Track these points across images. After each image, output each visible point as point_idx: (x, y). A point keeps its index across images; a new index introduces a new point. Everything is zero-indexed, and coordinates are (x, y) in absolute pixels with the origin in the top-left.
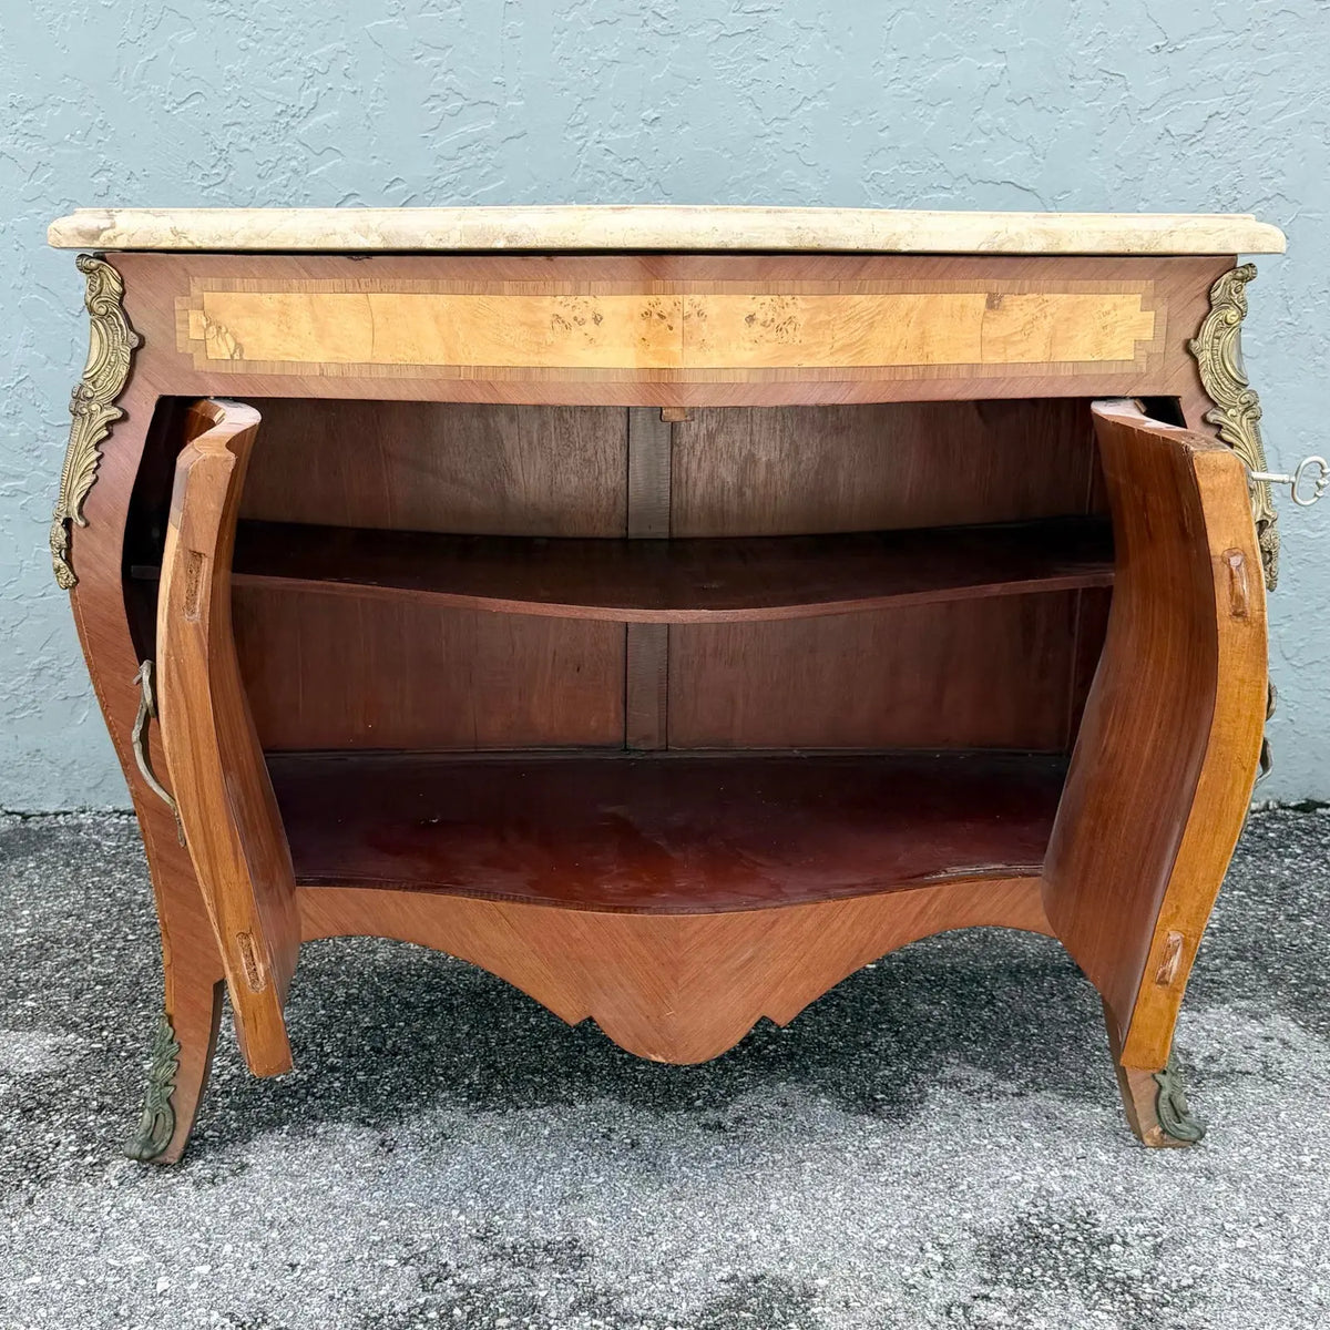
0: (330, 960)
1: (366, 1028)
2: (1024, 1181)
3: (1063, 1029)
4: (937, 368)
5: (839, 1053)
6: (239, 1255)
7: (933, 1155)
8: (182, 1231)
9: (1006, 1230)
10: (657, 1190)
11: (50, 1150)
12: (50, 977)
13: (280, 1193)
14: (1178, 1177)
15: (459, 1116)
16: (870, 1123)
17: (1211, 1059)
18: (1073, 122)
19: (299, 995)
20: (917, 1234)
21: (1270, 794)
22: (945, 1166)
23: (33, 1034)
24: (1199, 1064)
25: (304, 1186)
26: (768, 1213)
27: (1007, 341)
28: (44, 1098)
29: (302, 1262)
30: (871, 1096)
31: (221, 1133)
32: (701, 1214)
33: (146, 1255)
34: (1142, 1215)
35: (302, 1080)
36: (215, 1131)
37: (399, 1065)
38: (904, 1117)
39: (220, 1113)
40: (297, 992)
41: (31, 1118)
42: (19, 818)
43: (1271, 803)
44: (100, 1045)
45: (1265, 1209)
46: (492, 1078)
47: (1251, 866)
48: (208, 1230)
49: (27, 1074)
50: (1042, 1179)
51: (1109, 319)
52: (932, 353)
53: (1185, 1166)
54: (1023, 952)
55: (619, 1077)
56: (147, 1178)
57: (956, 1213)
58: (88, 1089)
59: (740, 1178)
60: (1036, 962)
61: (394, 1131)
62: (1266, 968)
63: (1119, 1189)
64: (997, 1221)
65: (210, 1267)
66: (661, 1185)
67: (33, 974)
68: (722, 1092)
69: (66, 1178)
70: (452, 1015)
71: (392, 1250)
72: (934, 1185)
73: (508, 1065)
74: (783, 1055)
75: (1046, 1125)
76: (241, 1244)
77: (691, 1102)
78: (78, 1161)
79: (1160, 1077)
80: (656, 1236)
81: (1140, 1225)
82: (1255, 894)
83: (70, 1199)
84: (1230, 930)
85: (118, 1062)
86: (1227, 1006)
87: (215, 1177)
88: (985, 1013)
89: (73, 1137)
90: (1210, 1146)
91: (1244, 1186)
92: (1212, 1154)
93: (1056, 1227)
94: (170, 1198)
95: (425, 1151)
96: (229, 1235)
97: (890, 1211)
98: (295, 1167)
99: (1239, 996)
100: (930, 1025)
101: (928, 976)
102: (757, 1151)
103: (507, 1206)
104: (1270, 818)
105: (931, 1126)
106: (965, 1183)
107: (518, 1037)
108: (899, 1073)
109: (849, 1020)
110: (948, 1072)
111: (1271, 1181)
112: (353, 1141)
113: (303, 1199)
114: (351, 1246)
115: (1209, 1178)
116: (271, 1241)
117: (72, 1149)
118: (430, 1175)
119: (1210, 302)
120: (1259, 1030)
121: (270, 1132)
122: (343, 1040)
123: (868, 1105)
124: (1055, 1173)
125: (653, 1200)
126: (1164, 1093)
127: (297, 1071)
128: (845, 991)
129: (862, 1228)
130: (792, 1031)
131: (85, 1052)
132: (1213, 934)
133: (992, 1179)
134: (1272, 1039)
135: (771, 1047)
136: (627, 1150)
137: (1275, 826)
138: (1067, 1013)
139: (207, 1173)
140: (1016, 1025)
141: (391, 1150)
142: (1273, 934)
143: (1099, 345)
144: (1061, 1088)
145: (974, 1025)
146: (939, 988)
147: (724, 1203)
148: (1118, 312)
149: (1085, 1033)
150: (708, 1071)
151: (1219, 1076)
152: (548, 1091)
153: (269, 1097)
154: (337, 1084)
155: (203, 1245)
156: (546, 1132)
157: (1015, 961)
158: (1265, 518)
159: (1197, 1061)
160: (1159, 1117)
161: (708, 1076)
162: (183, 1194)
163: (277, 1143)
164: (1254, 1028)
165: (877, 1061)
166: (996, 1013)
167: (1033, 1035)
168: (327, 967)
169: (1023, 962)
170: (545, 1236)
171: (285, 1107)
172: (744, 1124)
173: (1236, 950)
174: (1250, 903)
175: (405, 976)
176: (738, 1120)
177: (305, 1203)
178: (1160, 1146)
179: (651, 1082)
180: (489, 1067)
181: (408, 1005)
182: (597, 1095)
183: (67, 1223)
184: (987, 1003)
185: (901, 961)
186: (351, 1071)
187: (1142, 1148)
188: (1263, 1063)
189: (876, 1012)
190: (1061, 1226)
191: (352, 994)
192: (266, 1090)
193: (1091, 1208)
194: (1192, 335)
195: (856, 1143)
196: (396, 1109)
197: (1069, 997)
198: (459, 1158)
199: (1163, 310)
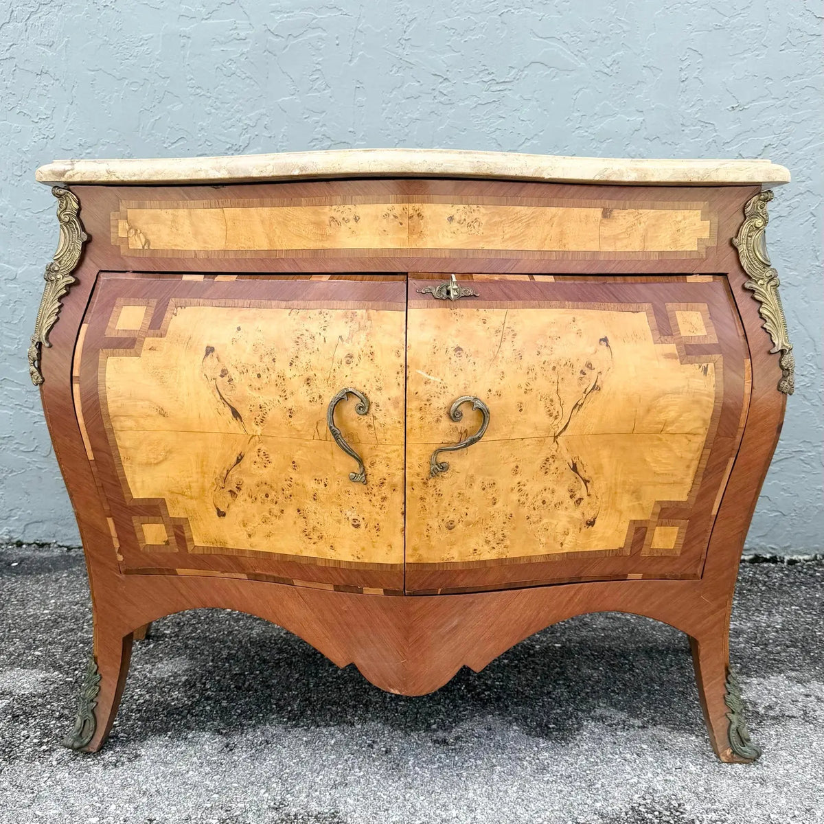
0: (224, 633)
1: (236, 674)
2: (639, 782)
3: (676, 687)
4: (571, 253)
5: (530, 698)
6: (118, 812)
7: (581, 764)
8: (87, 795)
9: (623, 815)
10: (397, 781)
11: (22, 741)
12: (54, 638)
13: (155, 774)
14: (742, 783)
15: (279, 730)
16: (543, 743)
17: (770, 708)
18: (684, 150)
19: (199, 654)
20: (563, 815)
21: (818, 550)
22: (588, 772)
23: (34, 671)
24: (761, 710)
25: (171, 770)
26: (467, 799)
27: (616, 238)
28: (28, 710)
29: (158, 819)
30: (546, 726)
31: (129, 735)
32: (422, 798)
33: (60, 810)
34: (715, 807)
35: (188, 704)
36: (125, 733)
37: (249, 698)
38: (565, 740)
39: (131, 722)
40: (199, 651)
41: (17, 721)
42: (66, 549)
43: (818, 556)
44: (71, 679)
45: (799, 806)
46: (306, 707)
47: (804, 592)
48: (104, 795)
49: (22, 695)
50: (651, 782)
51: (681, 226)
52: (568, 244)
53: (747, 776)
54: (656, 639)
55: (386, 708)
56: (76, 761)
57: (591, 802)
58: (56, 705)
59: (452, 775)
60: (663, 646)
61: (236, 739)
62: (810, 652)
63: (701, 789)
64: (618, 808)
65: (98, 819)
66: (399, 778)
67: (45, 636)
68: (450, 720)
69: (26, 758)
70: (291, 667)
71: (217, 814)
72: (579, 784)
73: (318, 699)
74: (493, 698)
75: (658, 747)
76: (121, 805)
77: (429, 725)
78: (37, 748)
79: (731, 716)
80: (390, 812)
81: (713, 814)
82: (805, 608)
83: (24, 772)
84: (788, 630)
85: (79, 690)
86: (782, 675)
87: (117, 761)
88: (627, 676)
89: (38, 733)
90: (765, 763)
91: (785, 789)
92: (765, 768)
93: (657, 813)
94: (86, 774)
95: (253, 751)
96: (116, 799)
97: (547, 800)
98: (168, 758)
99: (791, 669)
100: (590, 683)
101: (593, 652)
102: (466, 759)
103: (297, 788)
104: (817, 564)
105: (582, 746)
106: (600, 783)
107: (328, 682)
108: (565, 712)
109: (539, 678)
110: (598, 712)
111: (804, 787)
112: (209, 743)
113: (168, 778)
114: (191, 810)
115: (762, 784)
116: (141, 804)
117: (35, 741)
118: (252, 767)
119: (744, 215)
120: (802, 690)
121: (159, 736)
122: (219, 681)
123: (543, 731)
124: (660, 778)
125: (395, 787)
126: (733, 726)
127: (186, 699)
128: (540, 660)
129: (527, 811)
130: (501, 683)
131: (61, 683)
132: (777, 632)
133: (618, 781)
134: (810, 696)
135: (486, 693)
136: (382, 755)
137: (821, 569)
138: (680, 677)
139: (113, 759)
140: (646, 683)
141: (231, 750)
142: (815, 632)
143: (675, 241)
144: (670, 724)
145: (618, 683)
146: (599, 660)
147: (439, 791)
148: (687, 221)
149: (690, 690)
150: (444, 706)
151: (774, 718)
152: (339, 716)
153: (164, 714)
154: (208, 708)
155: (98, 805)
156: (333, 742)
157: (650, 645)
158: (784, 348)
159: (760, 709)
160: (731, 743)
161: (443, 709)
162: (95, 771)
163: (161, 743)
164: (798, 689)
165: (553, 703)
166: (634, 676)
167: (656, 690)
168: (221, 637)
169: (655, 646)
170: (317, 809)
171: (172, 721)
172: (461, 741)
173: (791, 641)
174: (802, 614)
175: (267, 644)
176: (457, 738)
177: (169, 781)
178: (731, 762)
179: (405, 713)
180: (306, 700)
181: (264, 661)
182: (369, 719)
183: (18, 786)
184: (629, 670)
185: (577, 643)
186: (219, 700)
187: (719, 763)
188: (804, 711)
189: (557, 673)
190: (660, 813)
191: (232, 654)
192: (163, 710)
193: (682, 802)
194: (734, 235)
195: (532, 755)
196: (241, 724)
197: (682, 667)
198: (273, 757)
199: (716, 220)
